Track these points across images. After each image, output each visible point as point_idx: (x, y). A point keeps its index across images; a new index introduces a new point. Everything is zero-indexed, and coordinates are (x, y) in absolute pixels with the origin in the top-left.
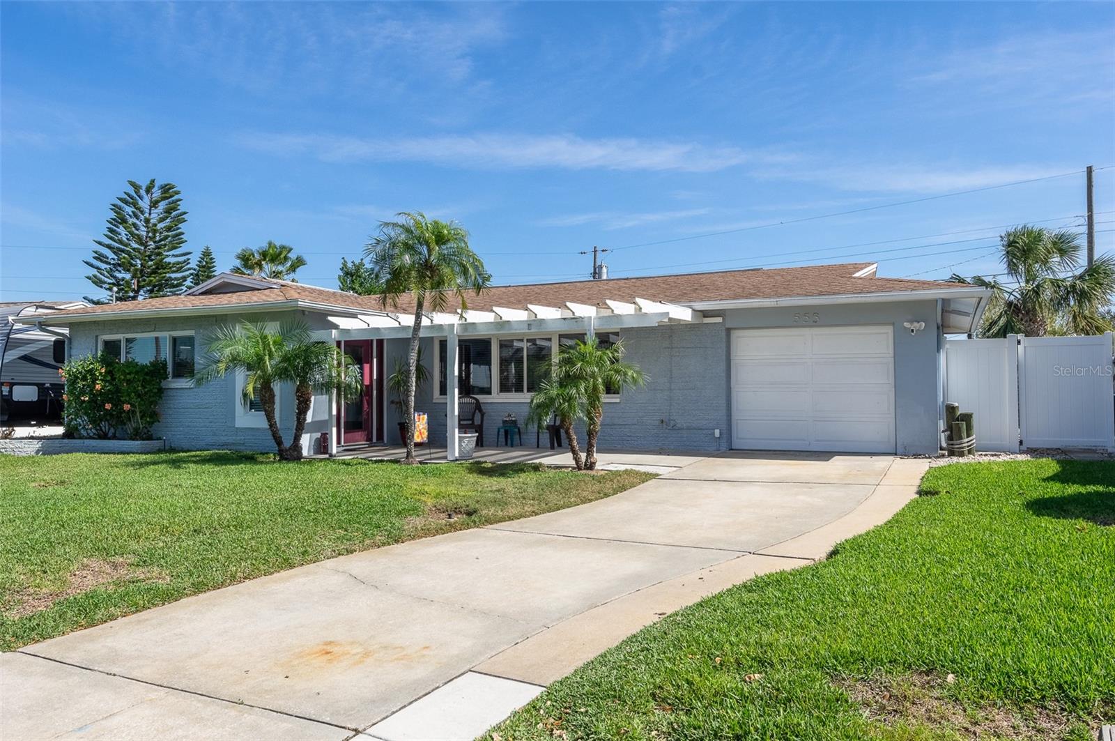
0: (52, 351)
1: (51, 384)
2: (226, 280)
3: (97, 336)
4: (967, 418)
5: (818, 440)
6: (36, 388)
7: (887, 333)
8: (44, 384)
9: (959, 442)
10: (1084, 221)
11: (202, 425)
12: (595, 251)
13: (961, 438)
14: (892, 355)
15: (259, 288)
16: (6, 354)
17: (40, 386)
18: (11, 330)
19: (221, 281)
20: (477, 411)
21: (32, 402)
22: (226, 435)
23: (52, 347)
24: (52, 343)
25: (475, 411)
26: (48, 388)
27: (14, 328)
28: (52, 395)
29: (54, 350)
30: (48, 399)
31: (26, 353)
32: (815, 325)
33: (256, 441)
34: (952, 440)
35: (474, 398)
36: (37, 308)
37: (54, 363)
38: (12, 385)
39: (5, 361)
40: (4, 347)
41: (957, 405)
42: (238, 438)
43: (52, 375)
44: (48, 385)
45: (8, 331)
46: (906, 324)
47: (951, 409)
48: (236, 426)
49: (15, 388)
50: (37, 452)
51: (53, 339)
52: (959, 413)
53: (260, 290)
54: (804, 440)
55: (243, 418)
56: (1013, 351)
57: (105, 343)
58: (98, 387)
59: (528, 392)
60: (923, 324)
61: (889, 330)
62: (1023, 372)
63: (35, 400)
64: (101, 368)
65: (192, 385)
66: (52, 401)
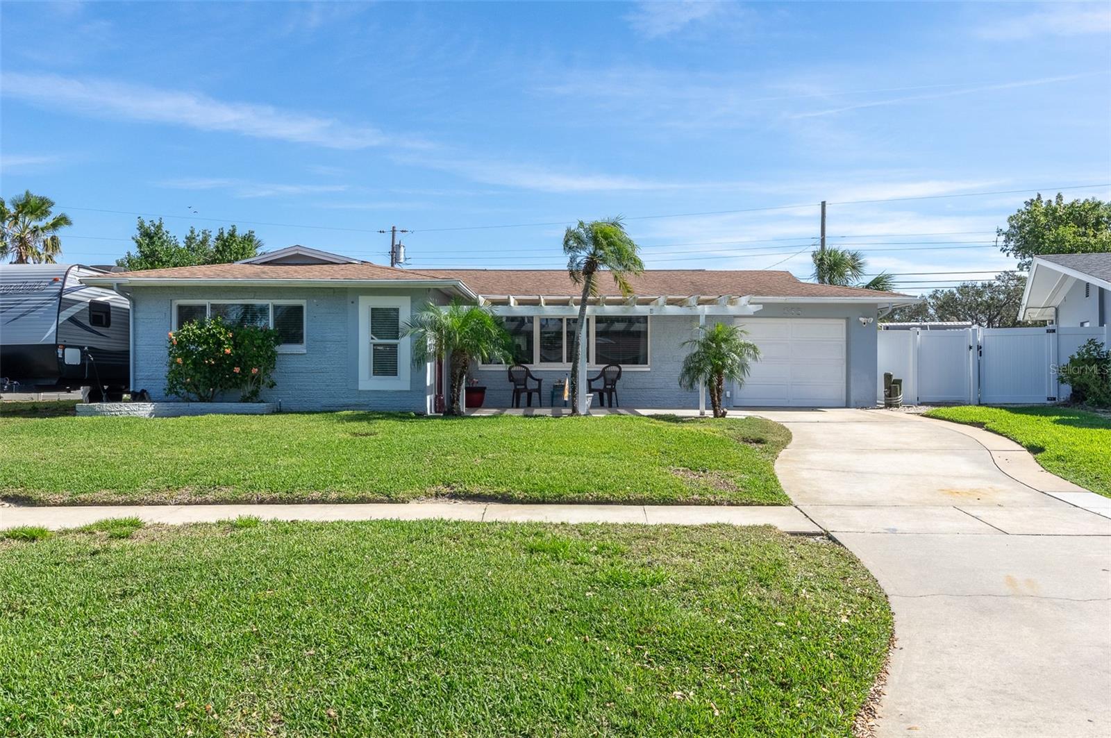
0: (88, 312)
1: (89, 348)
2: (300, 253)
3: (171, 300)
4: (899, 382)
5: (794, 399)
6: (79, 350)
7: (842, 324)
8: (84, 347)
9: (896, 398)
11: (318, 388)
12: (394, 231)
13: (897, 395)
14: (845, 339)
16: (60, 314)
17: (81, 348)
18: (62, 289)
19: (296, 252)
21: (77, 365)
22: (347, 397)
23: (88, 309)
24: (88, 305)
25: (526, 378)
26: (86, 351)
27: (66, 287)
28: (92, 359)
29: (91, 311)
30: (87, 362)
31: (72, 314)
32: (799, 316)
33: (382, 402)
34: (890, 397)
35: (524, 367)
36: (79, 267)
37: (89, 325)
38: (65, 347)
39: (60, 322)
40: (57, 307)
41: (892, 374)
42: (362, 400)
43: (87, 338)
44: (86, 348)
45: (58, 291)
46: (862, 319)
47: (888, 377)
48: (359, 389)
49: (66, 350)
51: (89, 301)
52: (893, 378)
54: (785, 399)
55: (368, 381)
56: (915, 339)
57: (180, 308)
58: (228, 351)
59: (567, 362)
60: (872, 319)
61: (843, 322)
62: (919, 353)
63: (79, 363)
64: (226, 333)
65: (305, 351)
66: (91, 364)
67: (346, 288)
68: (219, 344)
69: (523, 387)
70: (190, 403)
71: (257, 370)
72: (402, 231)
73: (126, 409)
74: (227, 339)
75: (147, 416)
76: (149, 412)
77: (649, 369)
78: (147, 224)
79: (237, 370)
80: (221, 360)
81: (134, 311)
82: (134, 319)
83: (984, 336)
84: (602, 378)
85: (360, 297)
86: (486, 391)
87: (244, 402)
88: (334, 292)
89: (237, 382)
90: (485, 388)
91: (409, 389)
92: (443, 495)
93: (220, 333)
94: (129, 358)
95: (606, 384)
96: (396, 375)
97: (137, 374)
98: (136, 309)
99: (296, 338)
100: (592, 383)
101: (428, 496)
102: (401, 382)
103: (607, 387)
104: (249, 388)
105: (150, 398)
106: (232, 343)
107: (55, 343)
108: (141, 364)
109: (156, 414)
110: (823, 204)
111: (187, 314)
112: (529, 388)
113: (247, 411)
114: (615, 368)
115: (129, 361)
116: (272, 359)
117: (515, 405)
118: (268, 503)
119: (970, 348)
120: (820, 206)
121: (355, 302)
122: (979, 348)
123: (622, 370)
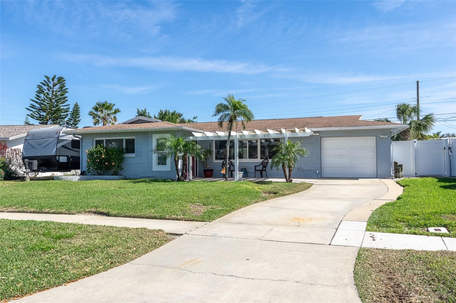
0: (71, 144)
1: (71, 156)
2: (140, 119)
3: (93, 138)
4: (401, 166)
5: (351, 174)
6: (66, 157)
8: (69, 156)
9: (399, 173)
10: (416, 100)
11: (138, 170)
13: (399, 172)
14: (375, 146)
15: (153, 121)
16: (58, 145)
17: (67, 156)
18: (59, 136)
20: (231, 165)
21: (65, 162)
22: (149, 174)
23: (71, 142)
24: (71, 141)
26: (69, 157)
27: (60, 135)
28: (72, 160)
29: (72, 143)
30: (70, 161)
31: (63, 144)
32: (351, 136)
33: (160, 176)
34: (396, 173)
35: (230, 161)
36: (66, 128)
37: (71, 148)
38: (59, 156)
39: (57, 147)
40: (57, 142)
41: (397, 162)
42: (154, 174)
43: (70, 153)
45: (58, 136)
46: (381, 136)
47: (396, 163)
48: (153, 170)
49: (60, 157)
50: (78, 180)
51: (71, 139)
52: (398, 164)
53: (153, 122)
54: (346, 174)
55: (156, 168)
56: (413, 145)
57: (96, 141)
58: (103, 156)
59: (249, 158)
60: (387, 136)
61: (375, 138)
62: (416, 151)
63: (66, 162)
64: (103, 150)
65: (134, 156)
66: (71, 162)
67: (148, 131)
68: (101, 154)
70: (94, 176)
71: (114, 163)
73: (70, 178)
74: (103, 152)
75: (77, 180)
76: (78, 179)
79: (107, 163)
80: (101, 160)
82: (82, 145)
83: (452, 143)
84: (261, 165)
85: (153, 135)
86: (214, 171)
87: (112, 175)
88: (144, 133)
89: (109, 168)
90: (213, 170)
91: (170, 170)
93: (102, 150)
94: (80, 159)
95: (263, 168)
96: (166, 165)
97: (83, 165)
98: (83, 142)
99: (133, 151)
100: (256, 167)
102: (167, 167)
104: (113, 170)
106: (106, 153)
107: (55, 154)
109: (80, 179)
110: (418, 82)
111: (98, 142)
112: (231, 169)
113: (111, 179)
114: (266, 161)
115: (80, 160)
116: (121, 160)
119: (445, 148)
120: (416, 83)
121: (151, 137)
122: (450, 148)
123: (269, 162)
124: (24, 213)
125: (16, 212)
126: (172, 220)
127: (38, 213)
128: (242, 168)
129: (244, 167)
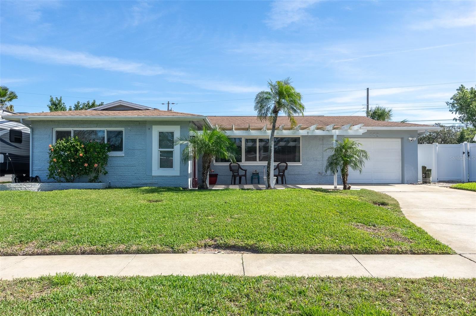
0: (9, 135)
1: (9, 154)
2: (121, 104)
3: (52, 128)
4: (430, 170)
5: (375, 179)
7: (399, 141)
8: (6, 153)
9: (429, 179)
11: (130, 174)
12: (168, 104)
13: (429, 177)
14: (400, 149)
15: (141, 109)
17: (4, 154)
19: (119, 104)
22: (146, 180)
24: (9, 131)
25: (239, 169)
26: (7, 156)
28: (10, 160)
29: (10, 134)
30: (8, 162)
32: (377, 137)
33: (165, 182)
34: (425, 178)
35: (237, 164)
36: (3, 111)
37: (9, 142)
41: (426, 166)
42: (154, 181)
43: (7, 149)
44: (7, 154)
46: (410, 139)
47: (424, 168)
48: (153, 175)
50: (38, 190)
51: (9, 129)
52: (427, 169)
53: (142, 110)
54: (370, 179)
55: (157, 171)
56: (436, 149)
57: (57, 132)
58: (81, 155)
59: (259, 161)
60: (415, 138)
61: (400, 140)
62: (438, 156)
63: (3, 162)
64: (80, 145)
65: (123, 155)
66: (10, 163)
67: (146, 121)
68: (77, 151)
69: (237, 174)
70: (61, 183)
71: (97, 165)
72: (172, 104)
73: (24, 186)
74: (81, 148)
75: (36, 190)
76: (37, 188)
77: (301, 165)
78: (54, 99)
79: (86, 165)
80: (77, 160)
81: (33, 134)
82: (33, 138)
83: (471, 147)
84: (277, 169)
85: (153, 126)
87: (90, 182)
88: (139, 124)
89: (86, 172)
90: (217, 174)
91: (179, 175)
92: (210, 246)
93: (77, 145)
94: (29, 159)
95: (279, 172)
96: (172, 168)
97: (34, 167)
98: (34, 133)
99: (119, 148)
101: (199, 247)
102: (175, 171)
103: (280, 173)
104: (93, 175)
105: (40, 180)
106: (84, 150)
108: (36, 162)
109: (42, 189)
110: (368, 89)
111: (60, 135)
112: (240, 174)
113: (91, 187)
114: (284, 164)
115: (29, 161)
116: (105, 159)
117: (233, 183)
118: (88, 254)
119: (464, 153)
120: (366, 90)
121: (150, 129)
122: (468, 153)
123: (288, 165)
124: (67, 254)
125: (47, 255)
126: (388, 253)
127: (103, 254)
128: (254, 173)
129: (256, 171)
